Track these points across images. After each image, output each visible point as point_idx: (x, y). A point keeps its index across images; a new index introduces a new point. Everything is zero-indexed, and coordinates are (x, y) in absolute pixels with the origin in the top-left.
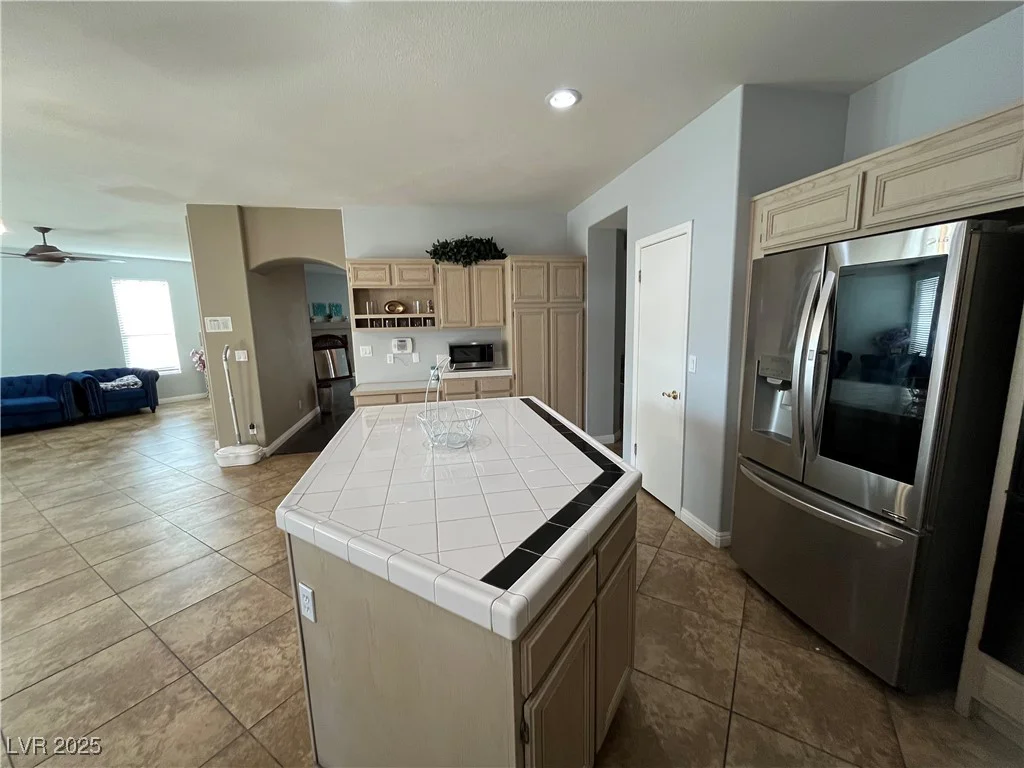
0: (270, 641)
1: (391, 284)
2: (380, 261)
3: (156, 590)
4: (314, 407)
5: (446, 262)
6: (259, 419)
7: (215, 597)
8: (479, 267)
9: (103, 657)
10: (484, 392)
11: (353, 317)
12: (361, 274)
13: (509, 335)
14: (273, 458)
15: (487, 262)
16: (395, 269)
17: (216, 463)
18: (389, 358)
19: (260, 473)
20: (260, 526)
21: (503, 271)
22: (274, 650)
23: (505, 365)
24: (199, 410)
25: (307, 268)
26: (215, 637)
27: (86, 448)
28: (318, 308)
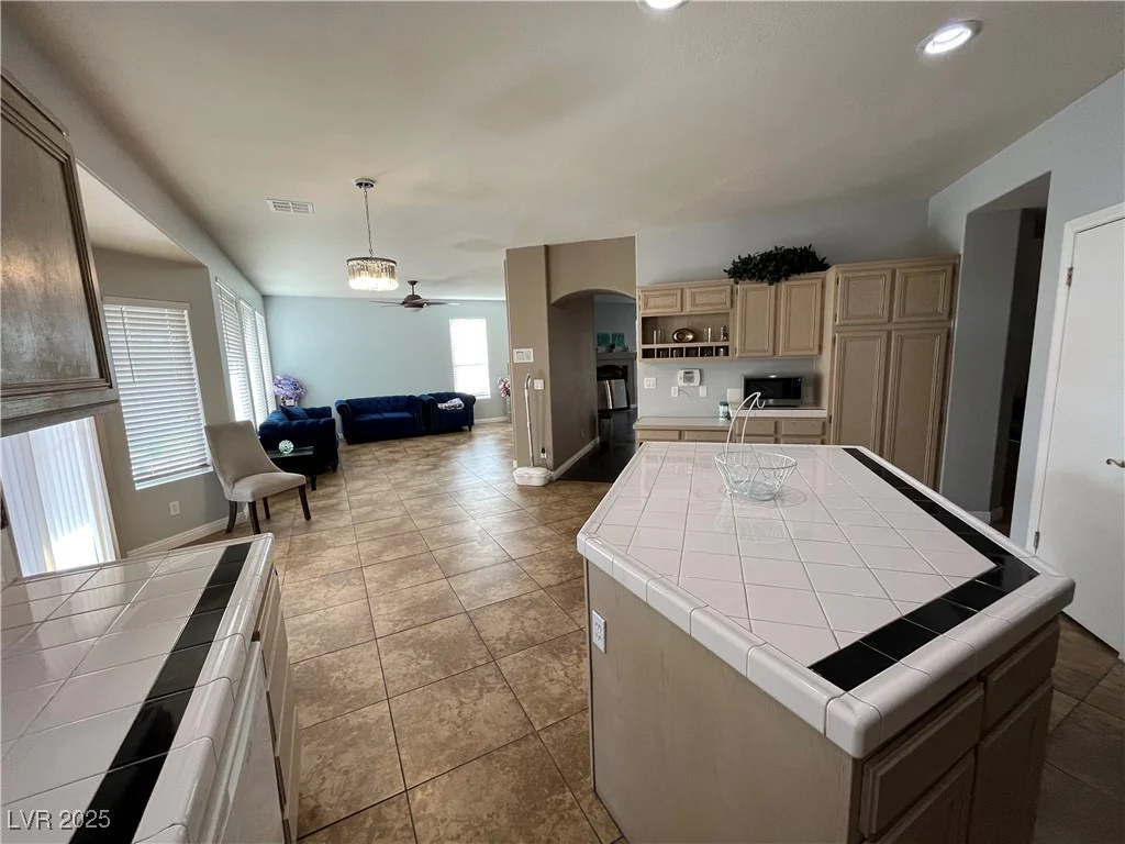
0: (556, 656)
1: (682, 310)
2: (672, 287)
3: (471, 582)
4: (595, 437)
5: (748, 281)
6: (549, 445)
7: (512, 601)
8: (788, 283)
9: (436, 627)
10: (786, 436)
11: (639, 347)
12: (652, 302)
13: (826, 366)
14: (559, 482)
15: (802, 276)
16: (688, 293)
17: (514, 481)
18: (674, 391)
19: (548, 495)
20: (547, 544)
21: (823, 286)
22: (557, 665)
23: (817, 403)
24: (503, 431)
25: (596, 298)
26: (513, 637)
27: (428, 456)
28: (602, 339)
